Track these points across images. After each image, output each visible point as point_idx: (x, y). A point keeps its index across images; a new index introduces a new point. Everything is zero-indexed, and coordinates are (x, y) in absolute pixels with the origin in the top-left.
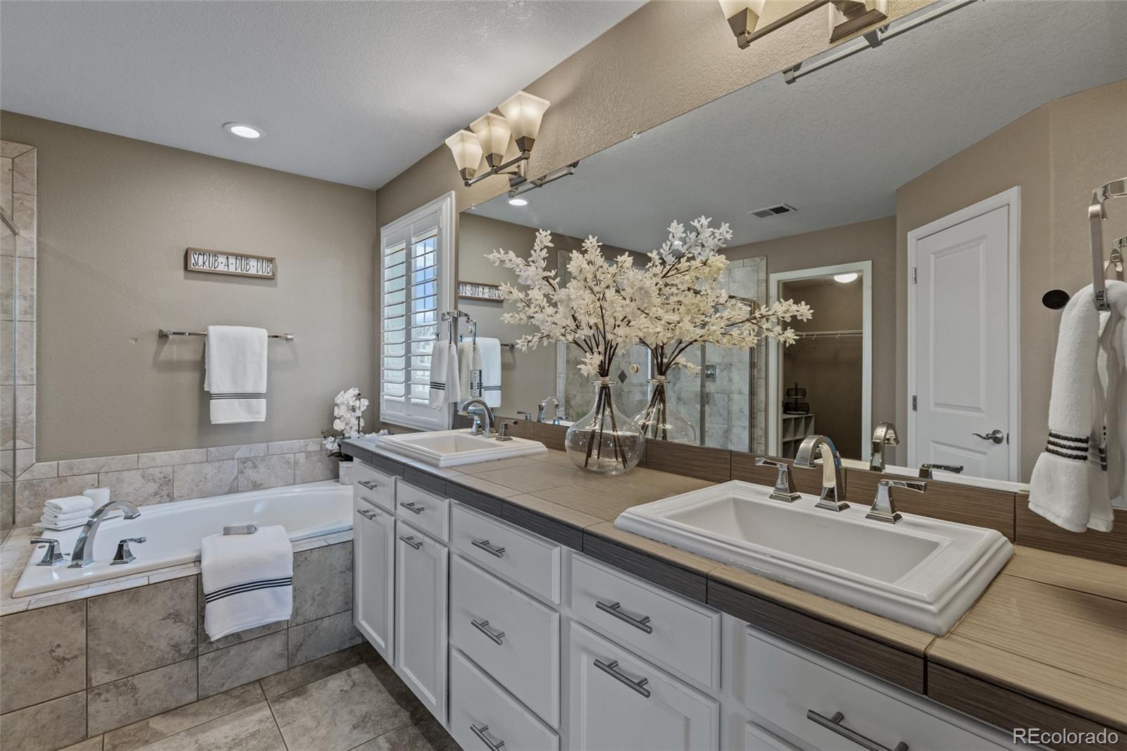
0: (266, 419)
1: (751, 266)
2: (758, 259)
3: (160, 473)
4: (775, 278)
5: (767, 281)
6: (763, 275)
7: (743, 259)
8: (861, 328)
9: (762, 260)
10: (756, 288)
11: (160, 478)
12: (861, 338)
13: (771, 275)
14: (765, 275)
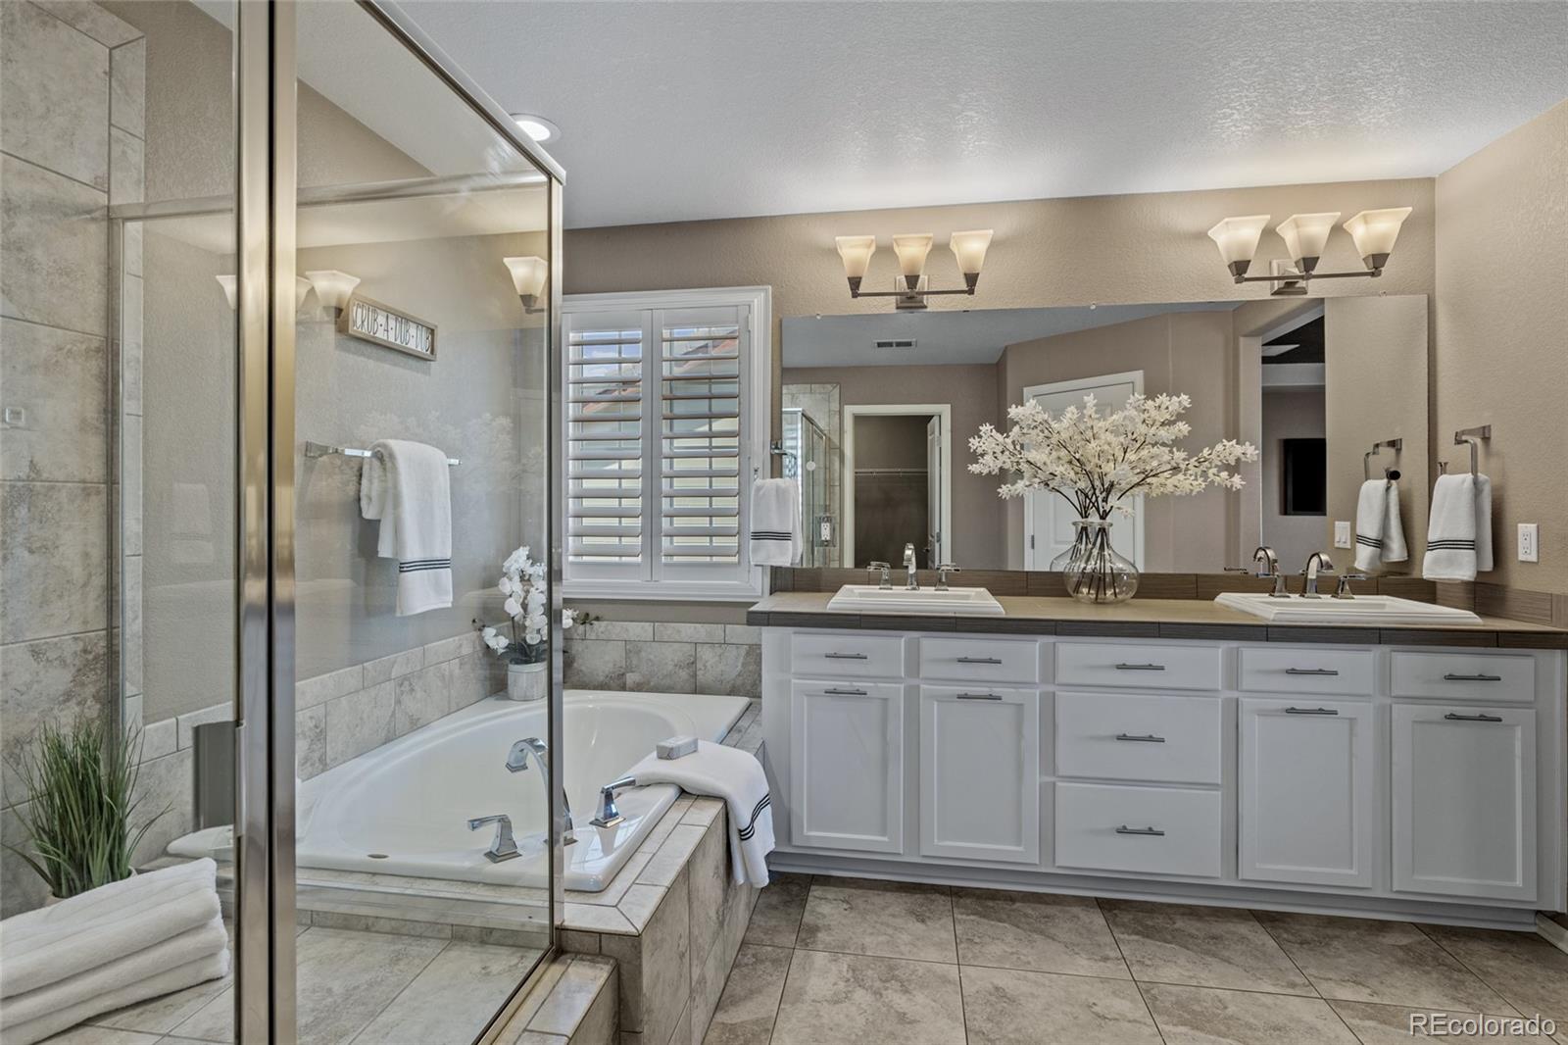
0: (453, 603)
1: (820, 393)
2: (829, 387)
3: (311, 718)
4: (850, 411)
5: (841, 413)
6: (835, 406)
7: (811, 383)
8: (926, 467)
9: (834, 388)
10: (827, 420)
11: (310, 729)
12: (927, 476)
13: (846, 407)
14: (838, 406)
